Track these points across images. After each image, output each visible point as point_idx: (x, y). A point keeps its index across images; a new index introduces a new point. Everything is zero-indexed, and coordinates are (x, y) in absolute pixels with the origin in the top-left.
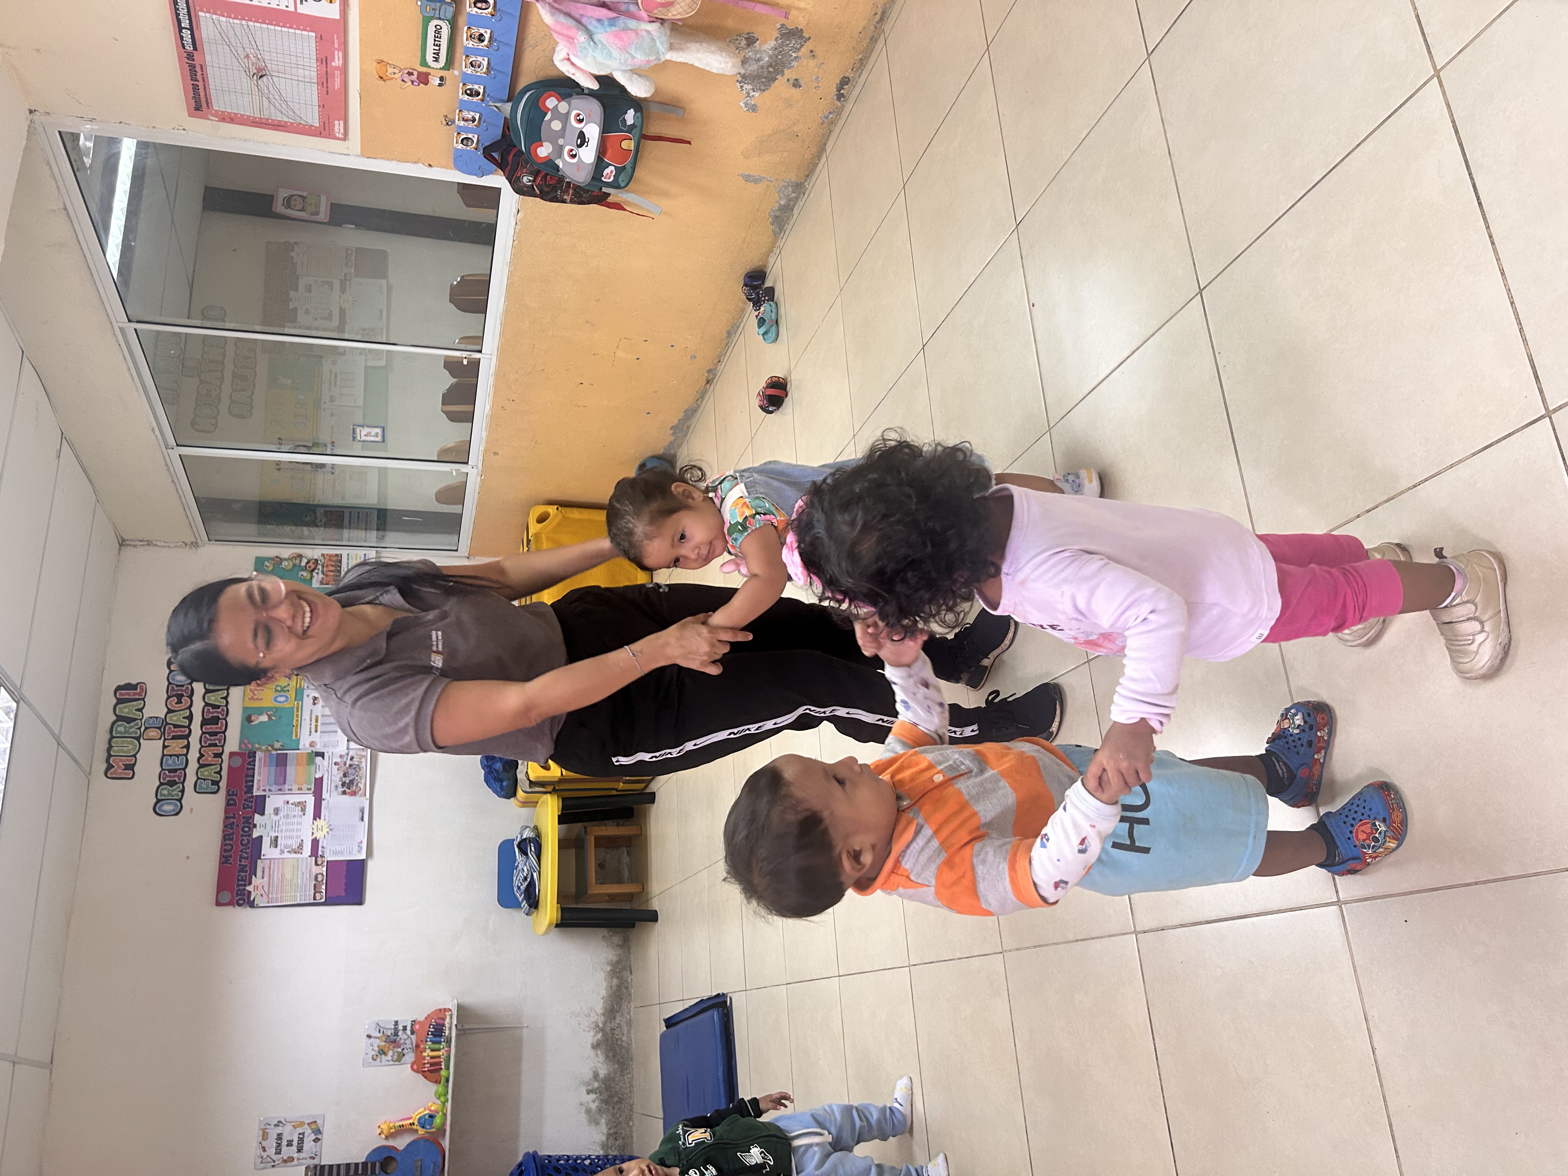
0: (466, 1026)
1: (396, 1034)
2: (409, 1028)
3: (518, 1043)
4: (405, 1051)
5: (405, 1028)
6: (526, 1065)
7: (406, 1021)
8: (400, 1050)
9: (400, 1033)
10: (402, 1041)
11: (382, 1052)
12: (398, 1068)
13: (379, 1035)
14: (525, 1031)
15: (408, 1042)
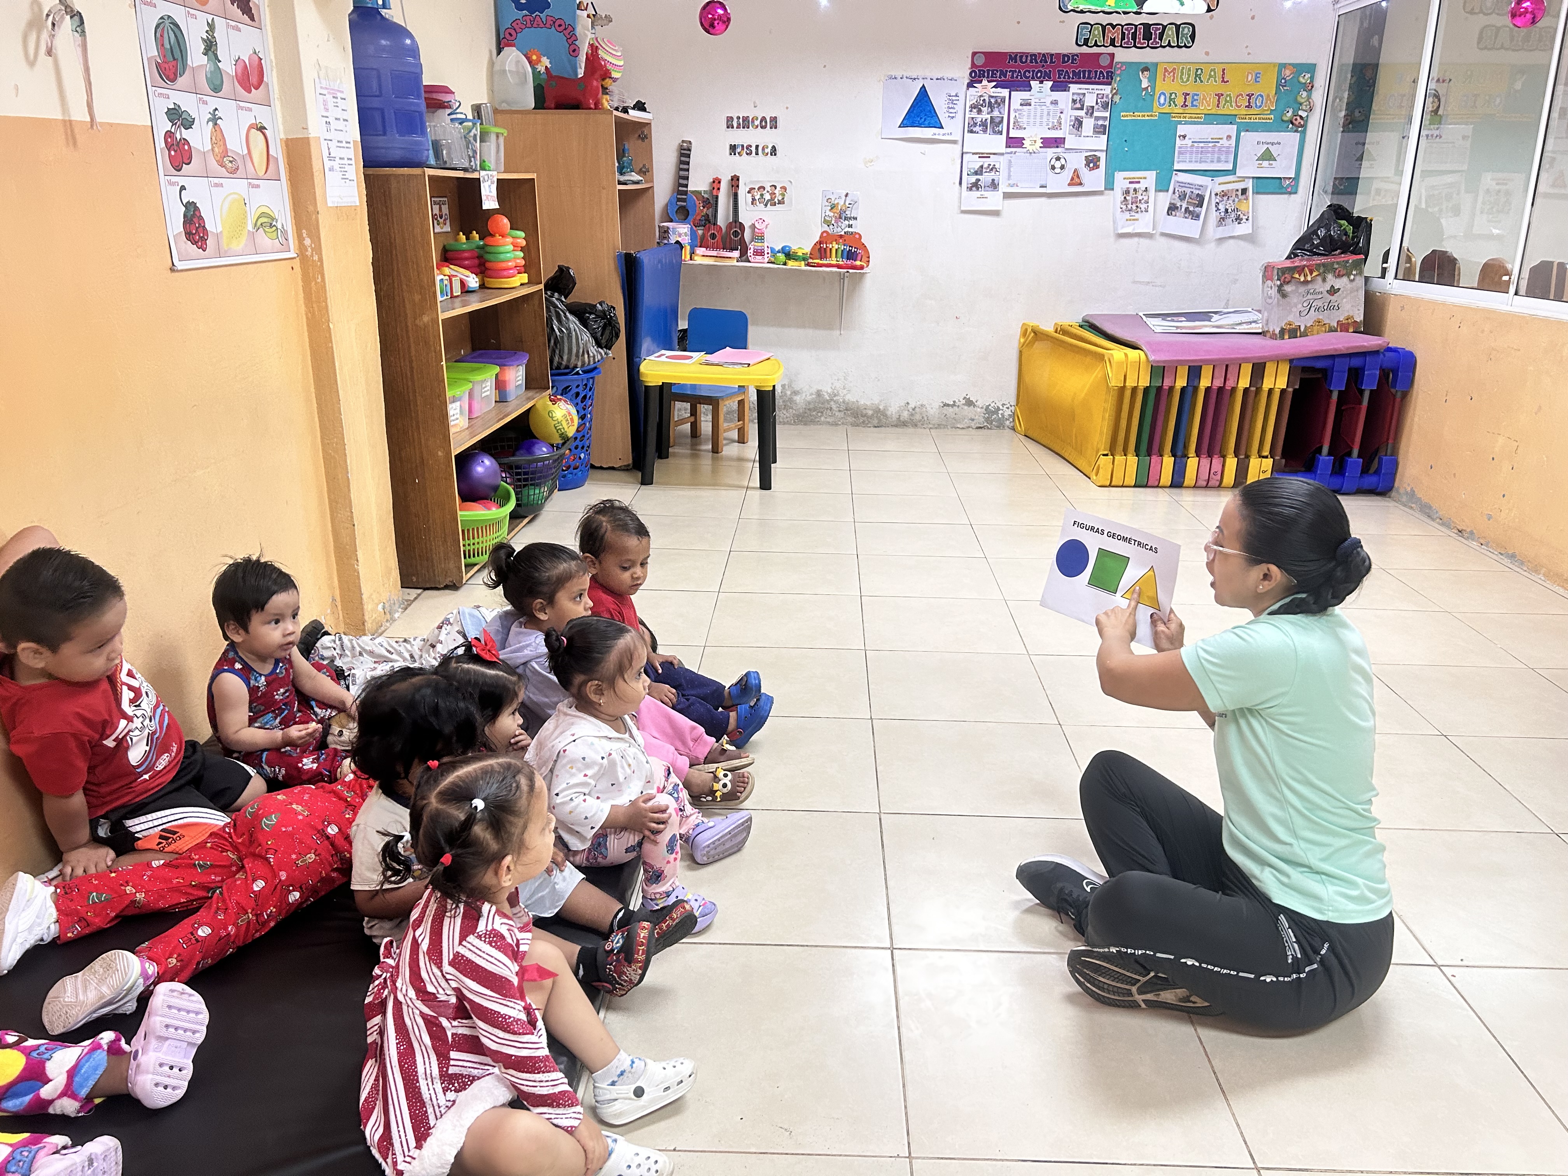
0: (846, 280)
1: (846, 219)
3: (829, 327)
4: (831, 227)
5: (850, 226)
6: (810, 333)
7: (856, 227)
8: (833, 222)
9: (847, 222)
10: (840, 224)
11: (832, 207)
12: (819, 220)
13: (847, 204)
14: (838, 332)
15: (839, 229)
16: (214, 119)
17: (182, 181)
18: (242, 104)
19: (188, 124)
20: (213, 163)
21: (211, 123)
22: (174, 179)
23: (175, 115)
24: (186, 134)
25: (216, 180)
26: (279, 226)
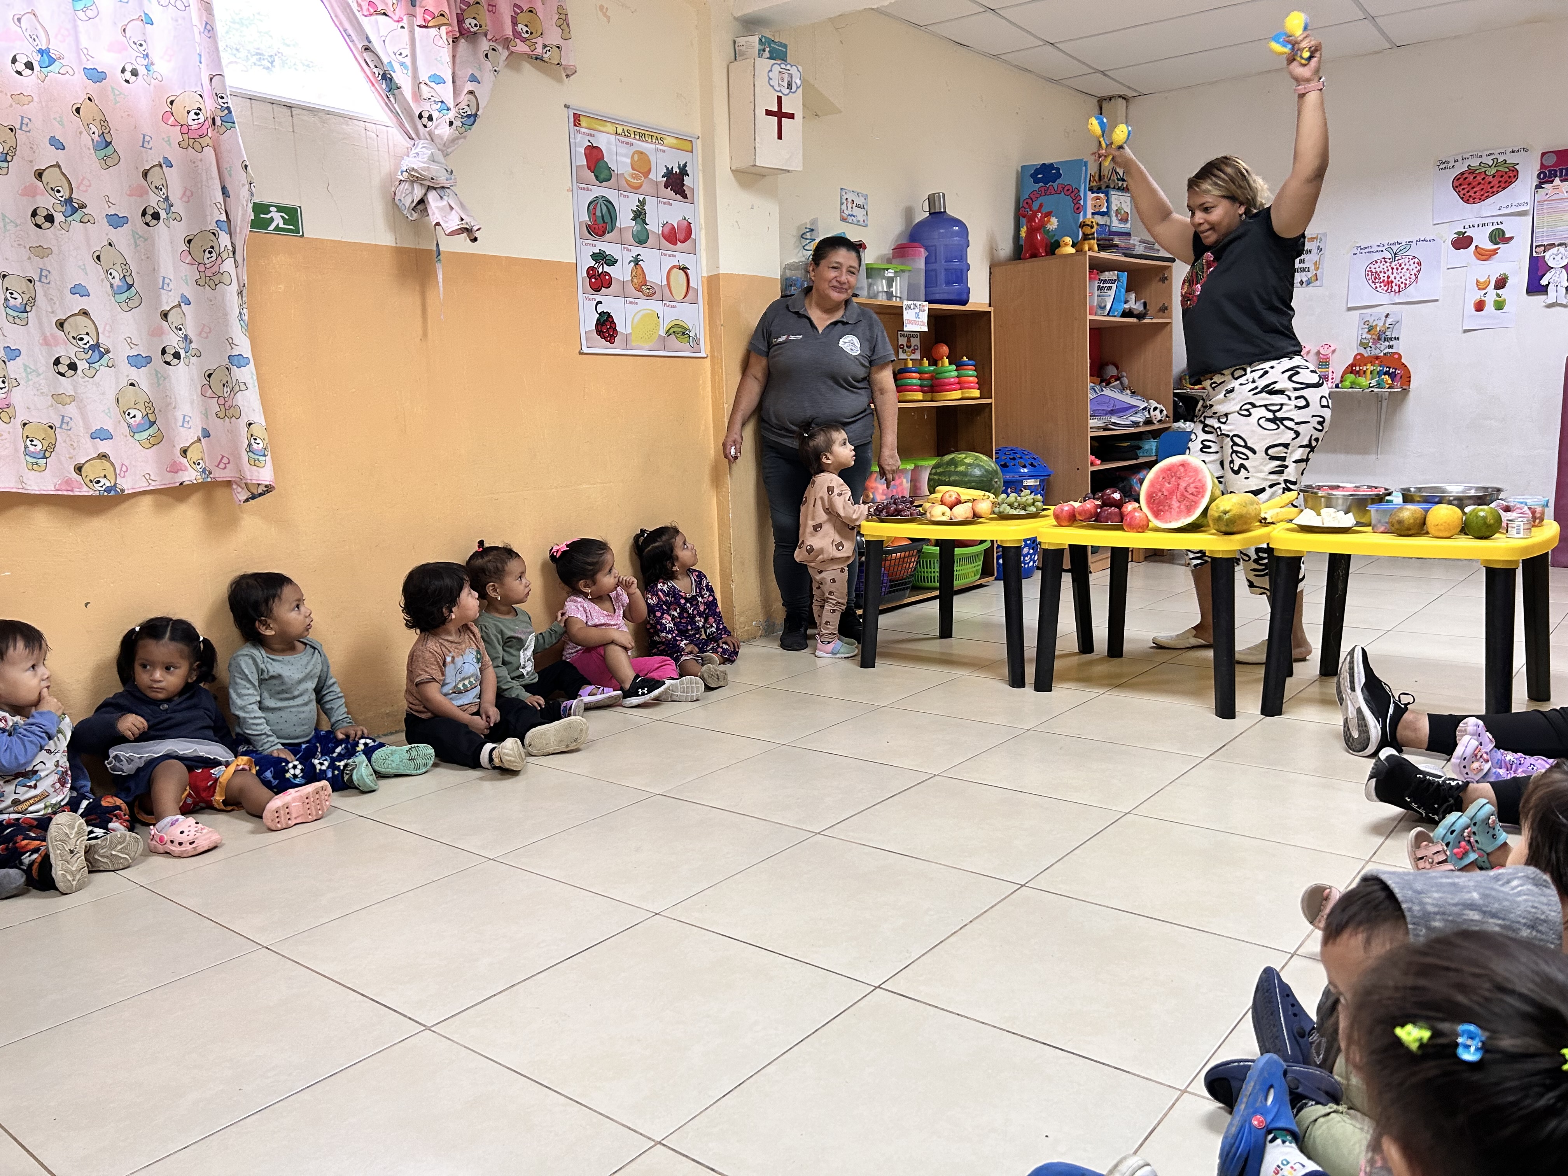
0: (1385, 403)
1: (1385, 340)
2: (1390, 350)
3: (1364, 451)
4: (1369, 349)
5: (1391, 347)
6: (1342, 458)
7: (1398, 348)
8: (1370, 344)
9: (1387, 343)
10: (1378, 346)
11: (1370, 329)
12: (1355, 344)
13: (1387, 325)
14: (1374, 457)
15: (1378, 351)
16: (636, 261)
17: (598, 298)
18: (665, 252)
19: (612, 262)
20: (631, 289)
21: (632, 264)
22: (591, 297)
23: (600, 257)
24: (607, 269)
25: (632, 300)
26: (692, 335)
